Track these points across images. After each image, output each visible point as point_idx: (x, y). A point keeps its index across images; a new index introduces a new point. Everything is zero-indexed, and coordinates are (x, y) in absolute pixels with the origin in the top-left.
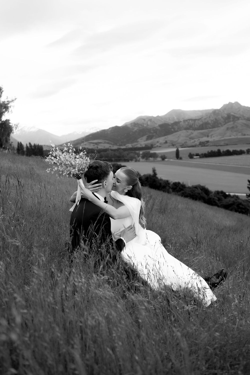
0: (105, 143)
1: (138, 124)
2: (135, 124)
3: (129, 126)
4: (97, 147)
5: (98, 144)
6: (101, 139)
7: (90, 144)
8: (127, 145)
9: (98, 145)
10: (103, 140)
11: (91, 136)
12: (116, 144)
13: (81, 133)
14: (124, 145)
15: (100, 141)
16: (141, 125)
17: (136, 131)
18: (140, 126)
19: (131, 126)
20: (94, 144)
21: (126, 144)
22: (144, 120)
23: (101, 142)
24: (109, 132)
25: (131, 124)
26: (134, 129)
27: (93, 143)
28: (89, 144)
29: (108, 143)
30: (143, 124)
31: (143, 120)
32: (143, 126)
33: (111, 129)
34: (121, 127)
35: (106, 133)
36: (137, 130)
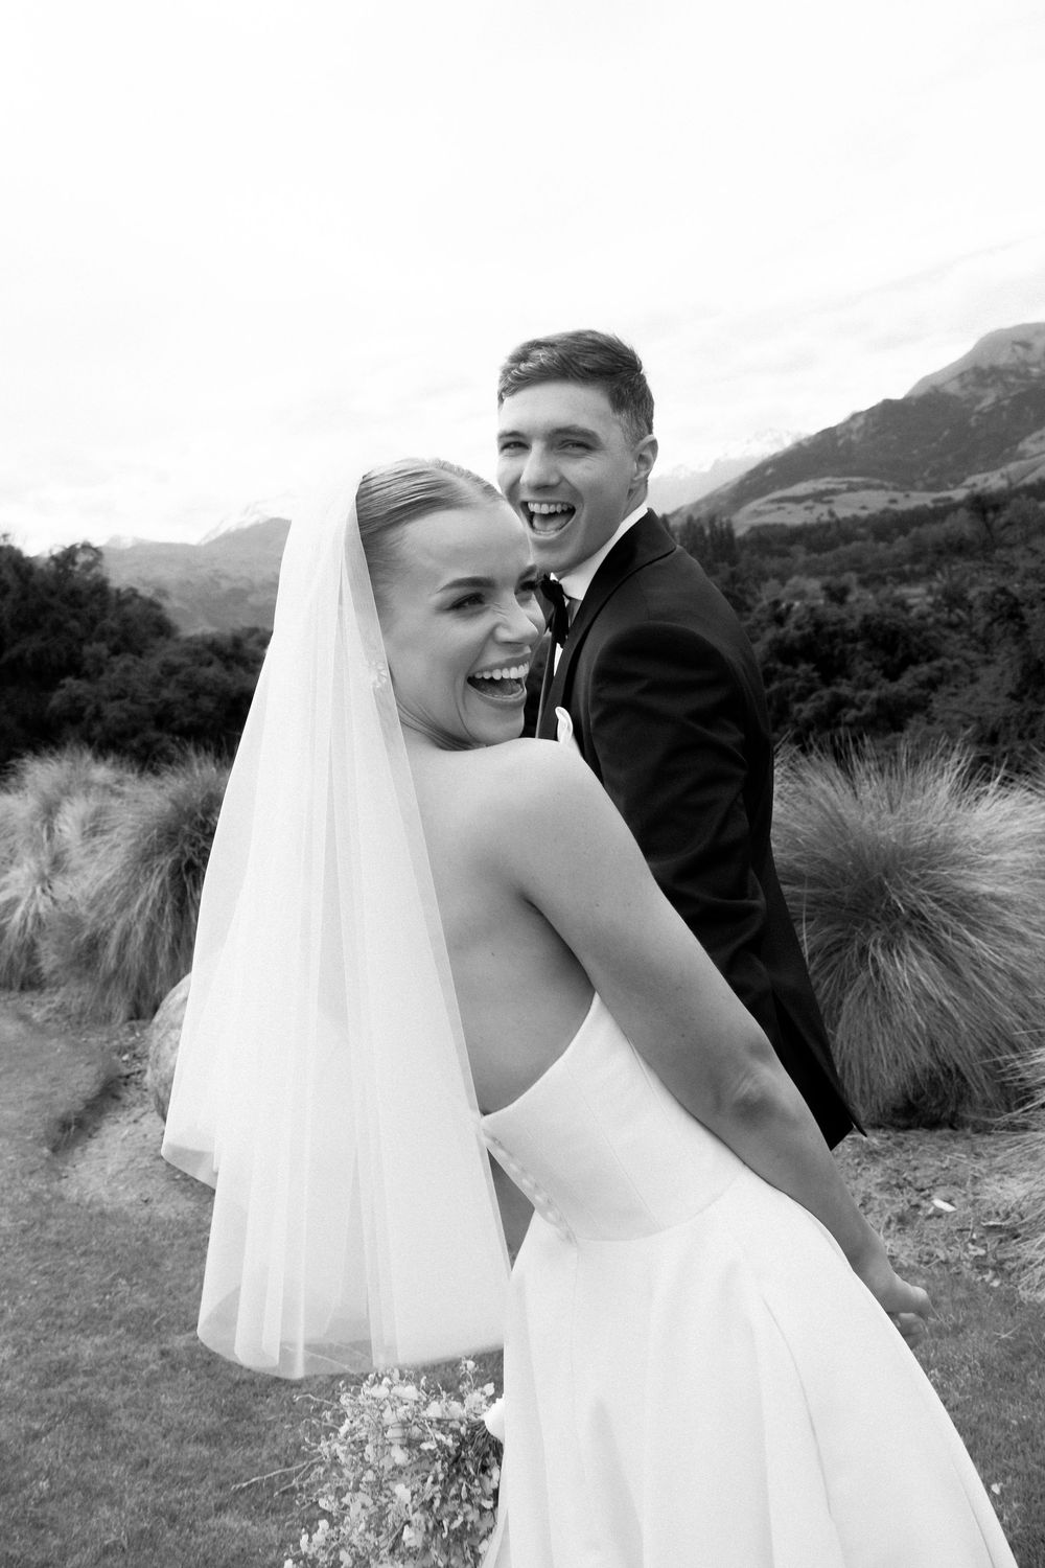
0: (852, 489)
1: (994, 370)
2: (978, 373)
3: (953, 388)
4: (831, 514)
5: (826, 499)
6: (824, 476)
7: (779, 509)
8: (970, 481)
9: (830, 502)
10: (841, 480)
11: (770, 471)
12: (907, 485)
13: (707, 468)
14: (957, 483)
15: (821, 484)
16: (1018, 375)
17: (997, 406)
18: (1012, 379)
19: (964, 387)
20: (809, 503)
21: (963, 479)
22: (1027, 345)
23: (831, 486)
24: (854, 437)
25: (961, 376)
26: (979, 400)
27: (797, 500)
28: (774, 506)
29: (868, 487)
30: (1026, 364)
31: (1019, 349)
32: (1027, 375)
33: (861, 421)
34: (907, 399)
35: (840, 442)
36: (999, 400)
